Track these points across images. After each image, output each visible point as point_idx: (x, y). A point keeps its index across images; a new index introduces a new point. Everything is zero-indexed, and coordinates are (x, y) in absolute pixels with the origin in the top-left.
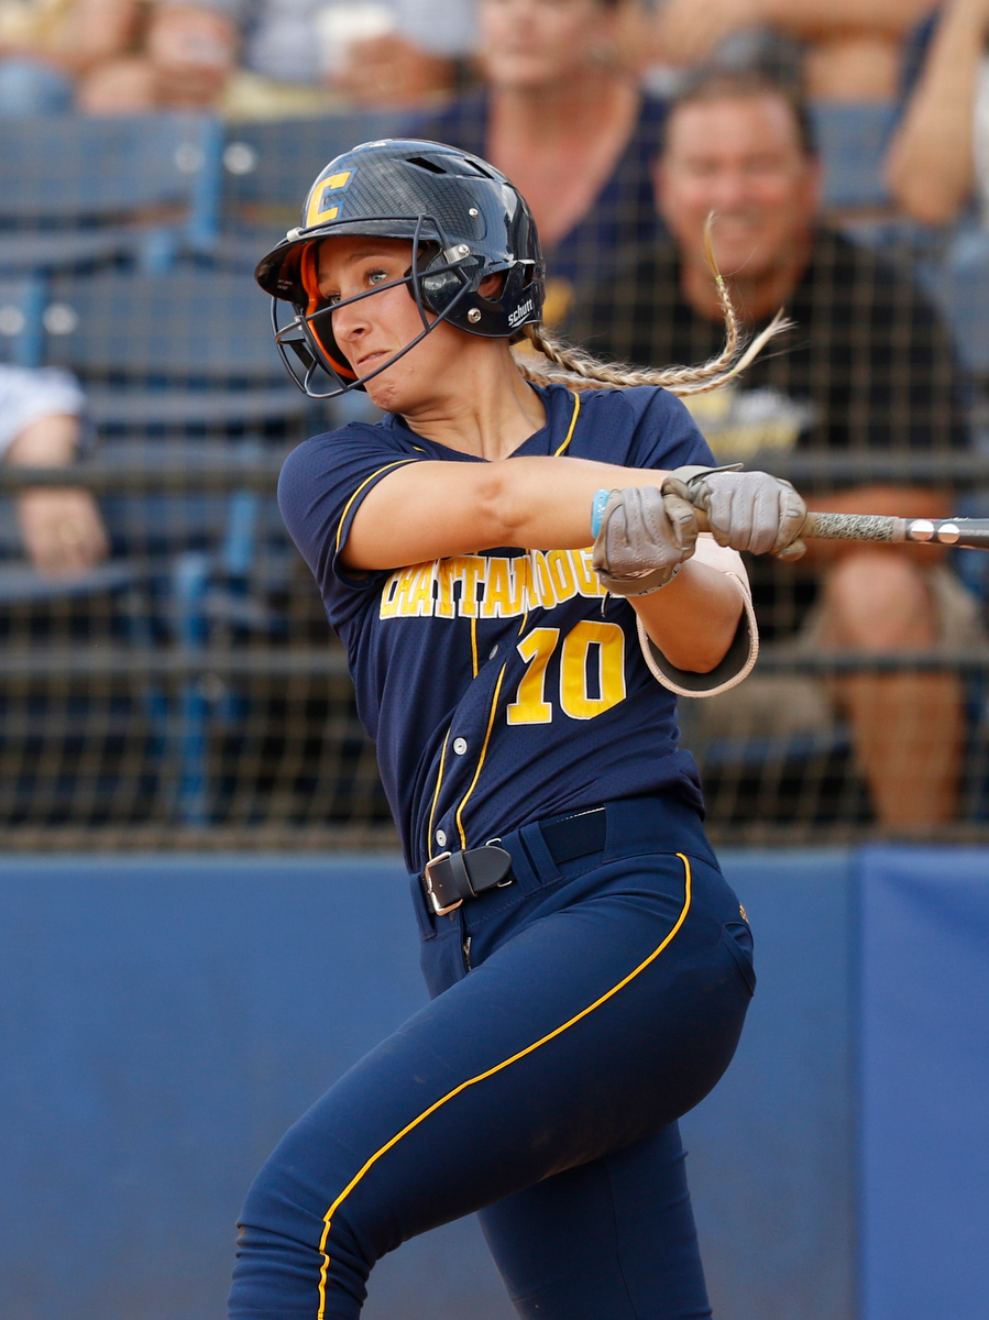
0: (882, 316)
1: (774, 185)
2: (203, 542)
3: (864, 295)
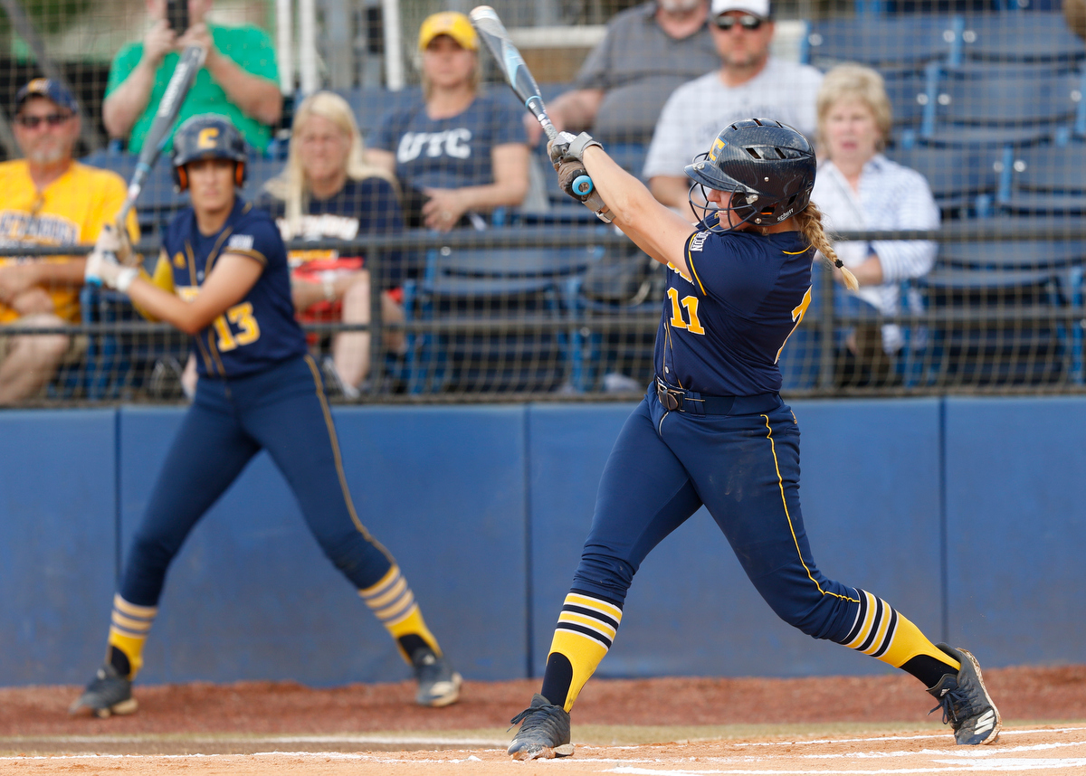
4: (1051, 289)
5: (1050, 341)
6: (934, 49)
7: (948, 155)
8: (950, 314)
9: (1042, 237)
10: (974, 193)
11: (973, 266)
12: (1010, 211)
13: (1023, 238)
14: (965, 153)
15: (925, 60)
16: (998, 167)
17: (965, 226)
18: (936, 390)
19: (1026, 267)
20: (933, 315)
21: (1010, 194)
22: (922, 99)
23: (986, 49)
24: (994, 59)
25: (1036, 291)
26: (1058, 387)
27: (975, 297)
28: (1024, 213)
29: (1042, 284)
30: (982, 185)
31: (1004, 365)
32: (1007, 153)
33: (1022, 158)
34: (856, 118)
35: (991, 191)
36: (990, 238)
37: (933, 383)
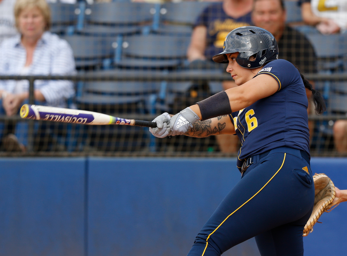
0: (298, 46)
1: (275, 17)
2: (155, 92)
3: (294, 41)
4: (140, 106)
7: (91, 39)
9: (137, 79)
10: (103, 58)
11: (102, 93)
12: (121, 67)
13: (128, 79)
14: (99, 39)
16: (115, 45)
18: (84, 153)
19: (129, 94)
21: (121, 59)
22: (78, 12)
25: (133, 107)
28: (128, 68)
29: (136, 103)
30: (107, 54)
31: (117, 143)
32: (119, 39)
33: (127, 41)
34: (34, 16)
35: (111, 56)
36: (111, 79)
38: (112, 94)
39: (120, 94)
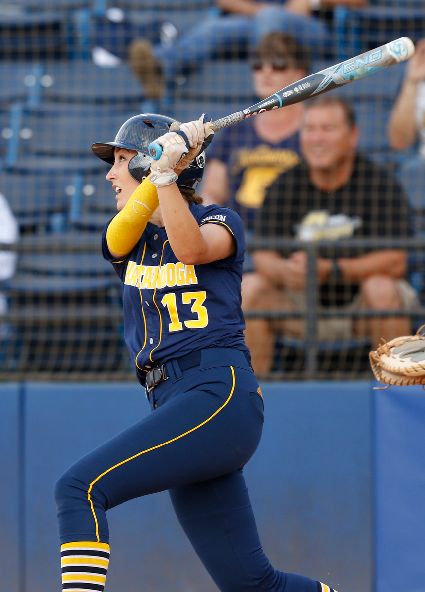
4: (113, 293)
5: (113, 336)
6: (19, 91)
7: (30, 180)
8: (30, 313)
10: (50, 212)
11: (49, 274)
12: (80, 228)
14: (44, 179)
15: (13, 100)
16: (71, 191)
17: (42, 239)
18: (17, 376)
20: (16, 314)
21: (81, 213)
22: (8, 134)
23: (64, 91)
24: (71, 100)
25: (101, 294)
26: (118, 375)
27: (50, 299)
28: (92, 229)
29: (107, 288)
30: (58, 205)
31: (74, 356)
32: (77, 179)
33: (92, 184)
35: (64, 210)
36: (63, 250)
37: (13, 370)
38: (65, 274)
39: (79, 274)
